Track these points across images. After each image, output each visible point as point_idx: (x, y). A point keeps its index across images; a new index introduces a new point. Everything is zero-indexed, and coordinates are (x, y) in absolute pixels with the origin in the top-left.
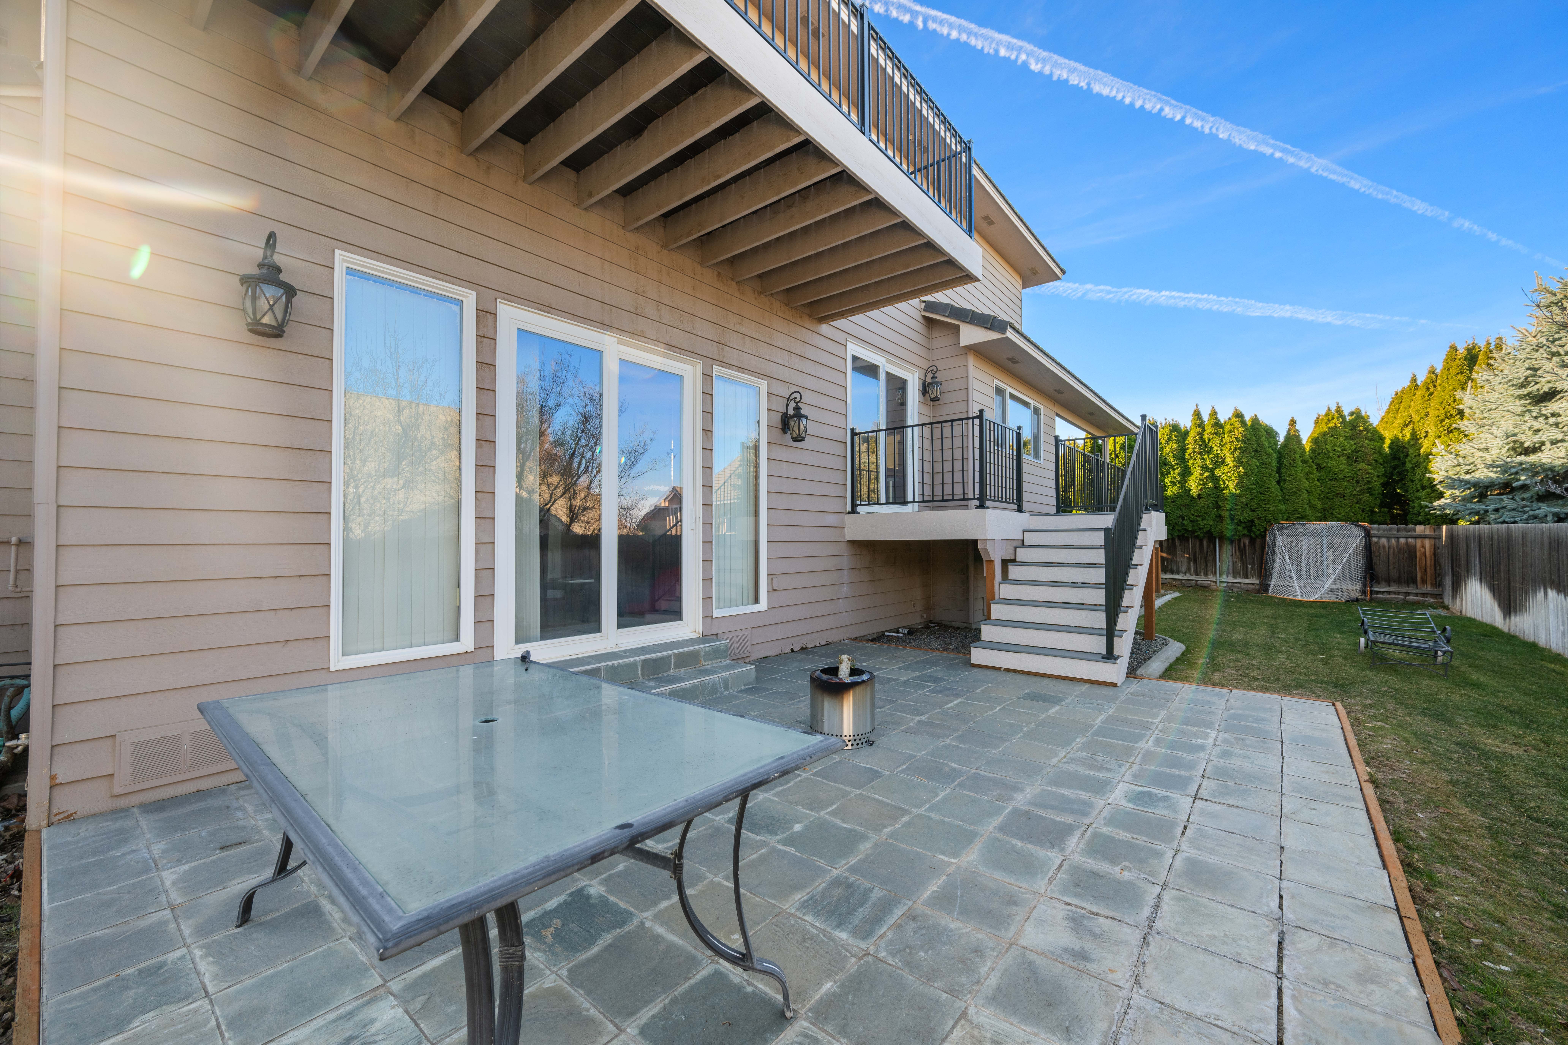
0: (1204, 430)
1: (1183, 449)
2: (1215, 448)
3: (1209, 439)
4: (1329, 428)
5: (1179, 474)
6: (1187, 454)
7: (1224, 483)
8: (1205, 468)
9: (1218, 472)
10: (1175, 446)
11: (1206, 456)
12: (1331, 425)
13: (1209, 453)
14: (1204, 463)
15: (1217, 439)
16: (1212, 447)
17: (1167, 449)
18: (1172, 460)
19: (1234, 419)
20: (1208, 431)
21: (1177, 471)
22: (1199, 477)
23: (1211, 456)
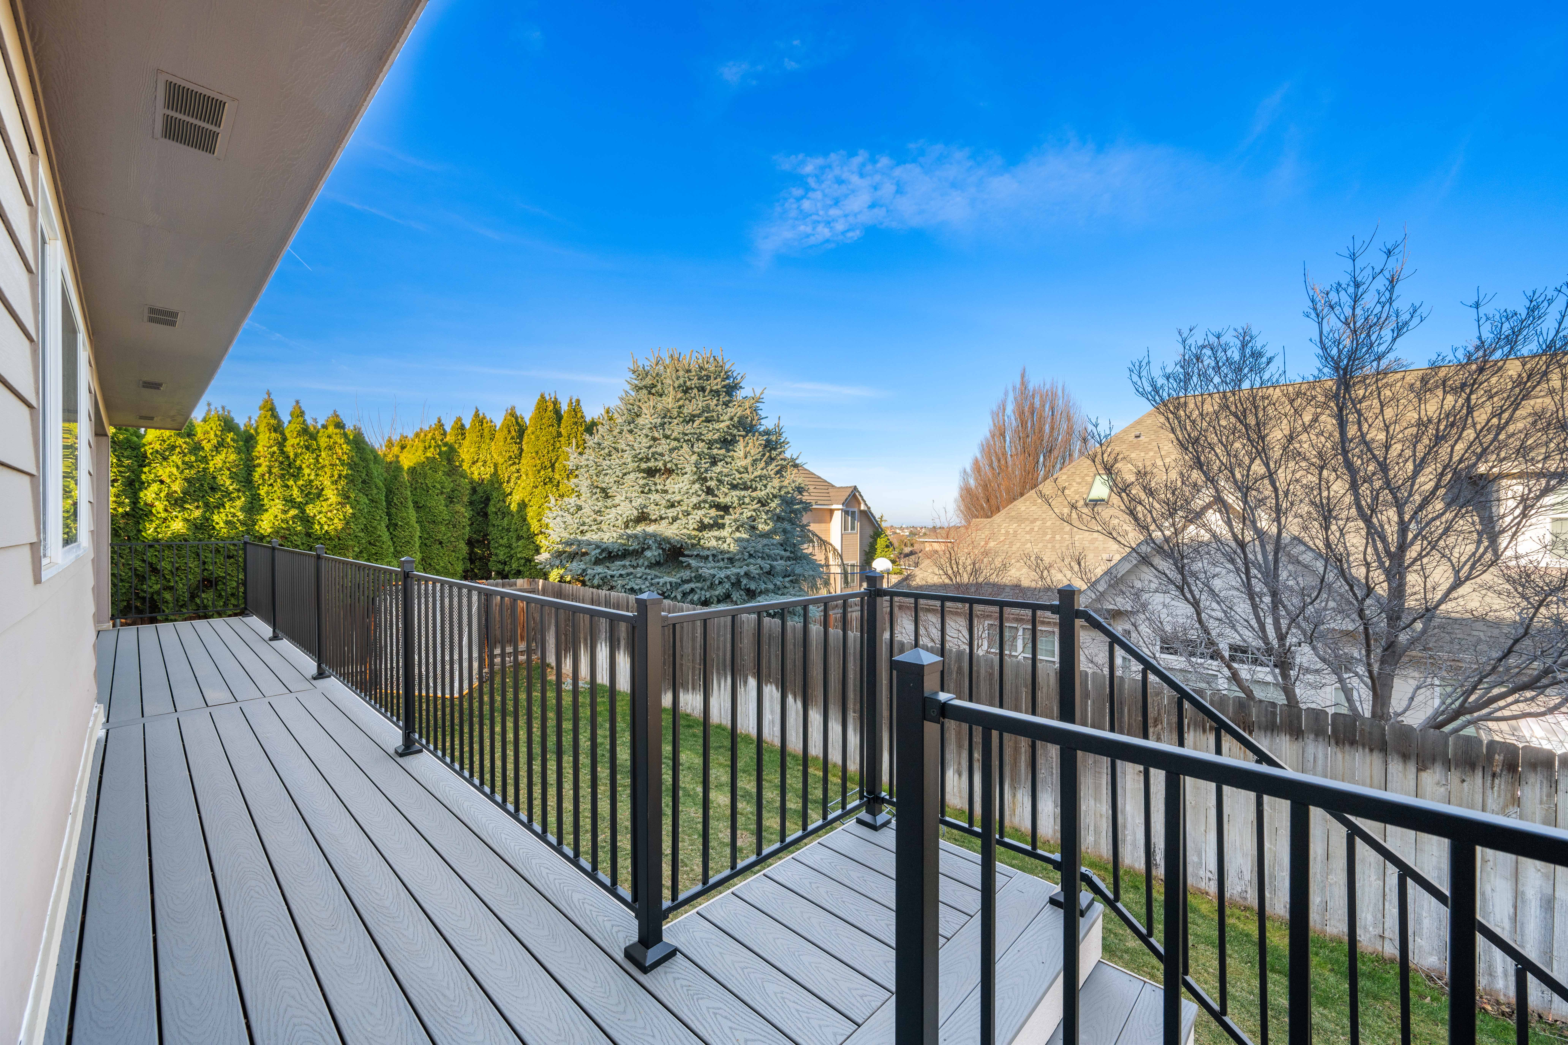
0: (285, 439)
1: (249, 466)
2: (306, 471)
3: (296, 455)
5: (242, 509)
6: (256, 476)
7: (321, 528)
8: (290, 502)
9: (310, 510)
10: (233, 457)
11: (291, 483)
13: (296, 477)
14: (287, 493)
15: (309, 458)
16: (300, 468)
17: (218, 461)
18: (228, 482)
19: (331, 429)
20: (291, 441)
21: (239, 503)
22: (281, 516)
23: (301, 483)
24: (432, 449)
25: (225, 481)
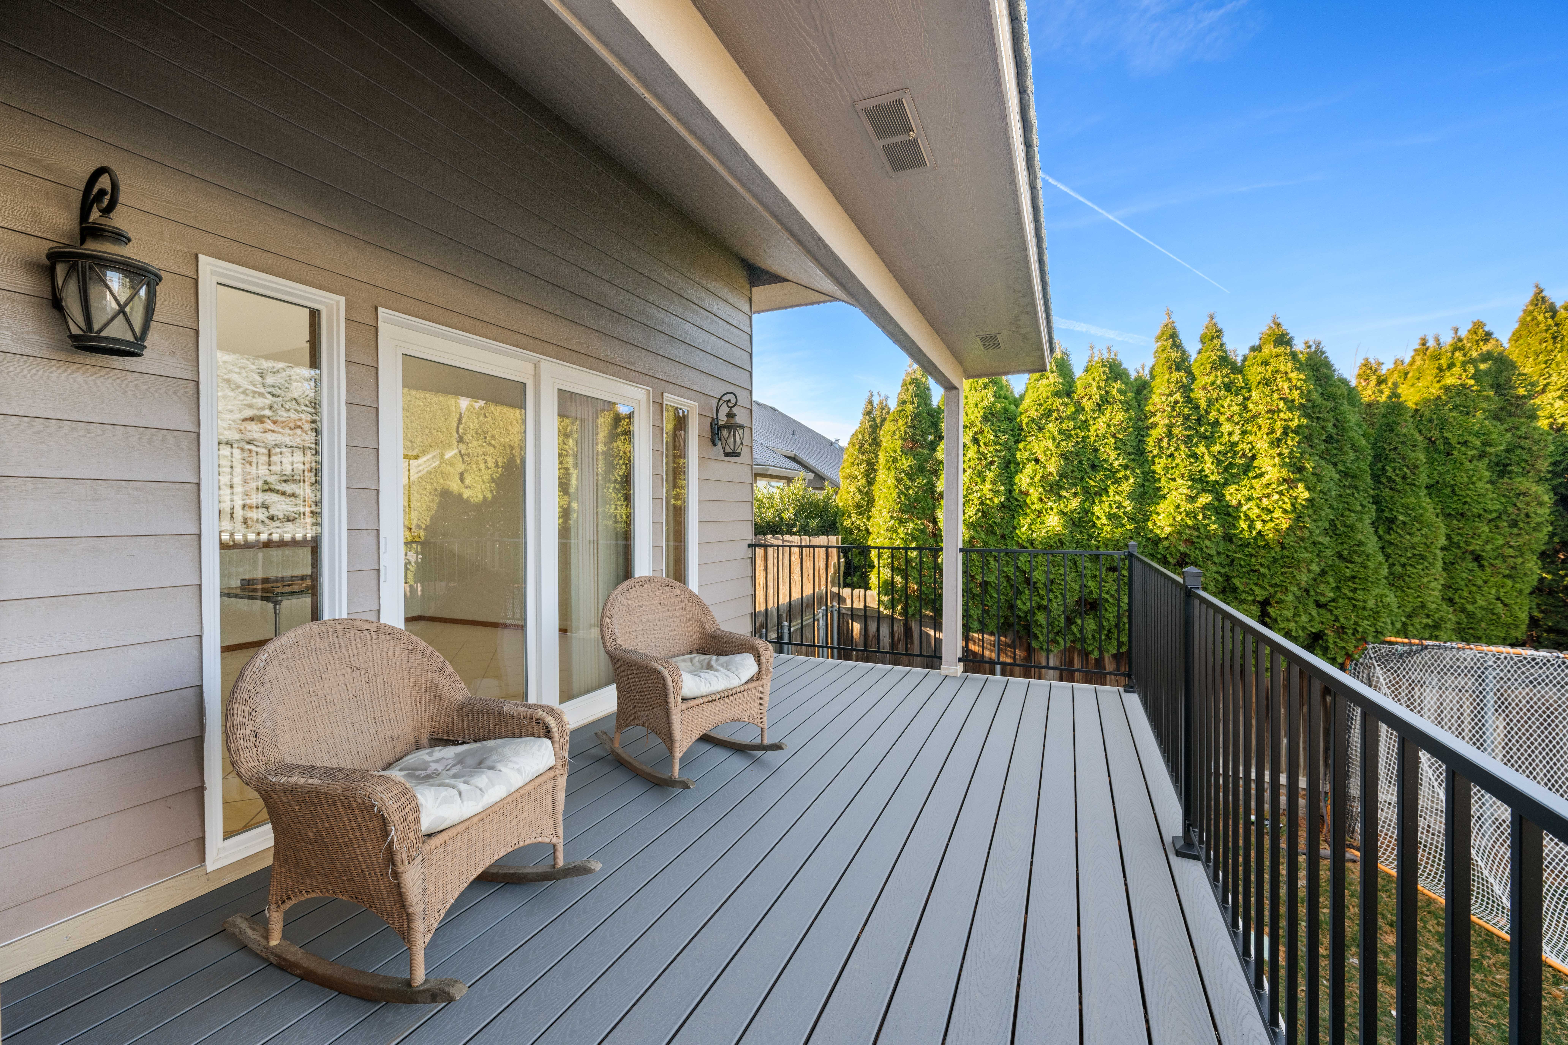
0: (1193, 379)
1: (1141, 429)
2: (1226, 427)
3: (1210, 403)
4: (1447, 389)
5: (1130, 496)
6: (1151, 442)
7: (1251, 527)
8: (1199, 481)
9: (1233, 495)
10: (1120, 416)
11: (1201, 449)
12: (1450, 380)
13: (1209, 440)
14: (1196, 467)
15: (1230, 405)
16: (1216, 423)
17: (1100, 425)
18: (1113, 455)
19: (1269, 349)
20: (1202, 380)
21: (1126, 487)
22: (1185, 506)
23: (1217, 448)
24: (1457, 370)
25: (1110, 454)
